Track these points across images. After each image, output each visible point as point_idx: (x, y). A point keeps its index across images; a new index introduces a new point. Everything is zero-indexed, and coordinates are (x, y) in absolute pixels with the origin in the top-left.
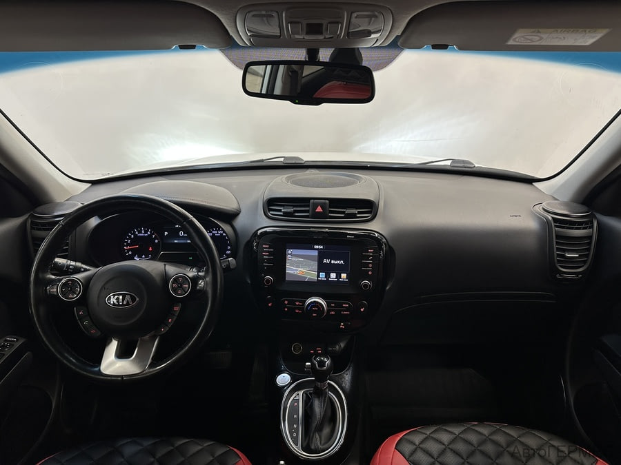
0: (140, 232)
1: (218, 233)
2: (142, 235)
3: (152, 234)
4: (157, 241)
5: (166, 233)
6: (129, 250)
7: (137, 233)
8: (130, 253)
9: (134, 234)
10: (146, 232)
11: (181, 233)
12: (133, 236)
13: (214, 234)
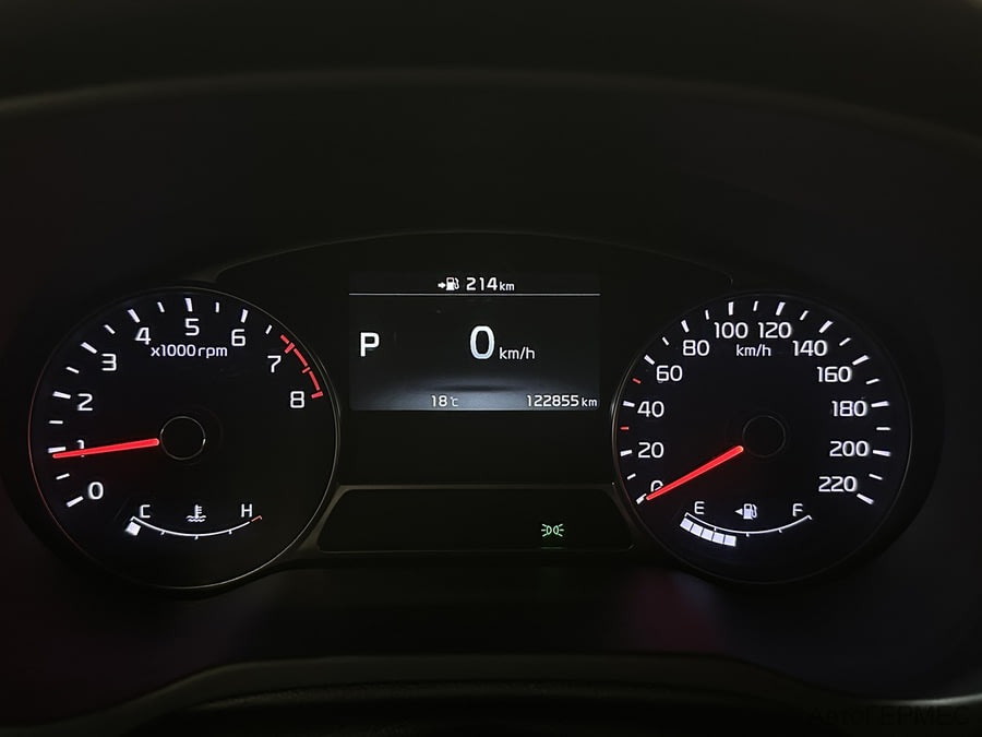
0: (168, 330)
1: (753, 340)
2: (187, 350)
3: (260, 344)
4: (297, 399)
5: (369, 341)
6: (84, 471)
7: (144, 336)
8: (96, 491)
9: (123, 343)
10: (215, 332)
11: (482, 340)
12: (112, 362)
13: (724, 348)
